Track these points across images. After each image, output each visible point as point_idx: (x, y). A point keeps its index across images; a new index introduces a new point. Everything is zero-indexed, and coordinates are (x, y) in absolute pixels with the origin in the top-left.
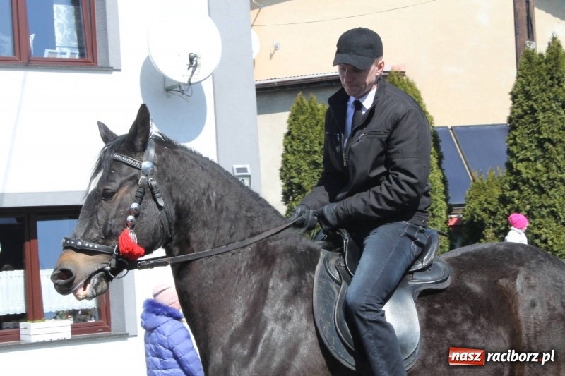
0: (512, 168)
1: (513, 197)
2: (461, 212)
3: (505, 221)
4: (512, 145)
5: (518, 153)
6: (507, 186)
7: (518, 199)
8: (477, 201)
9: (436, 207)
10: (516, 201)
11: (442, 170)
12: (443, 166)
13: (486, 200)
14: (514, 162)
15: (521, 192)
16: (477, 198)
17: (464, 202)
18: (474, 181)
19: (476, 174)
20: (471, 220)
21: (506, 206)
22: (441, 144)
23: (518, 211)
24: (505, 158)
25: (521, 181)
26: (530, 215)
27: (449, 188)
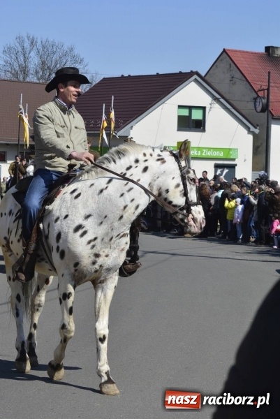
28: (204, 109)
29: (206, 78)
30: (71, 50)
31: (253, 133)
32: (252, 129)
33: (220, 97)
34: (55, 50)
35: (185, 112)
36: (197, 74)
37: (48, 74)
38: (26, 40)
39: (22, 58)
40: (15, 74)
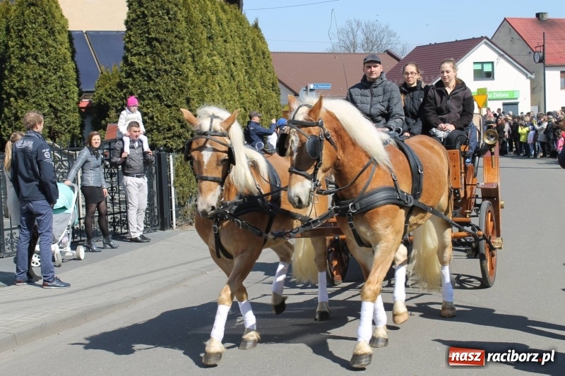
0: (128, 60)
1: (128, 83)
2: (91, 97)
3: (121, 102)
4: (127, 42)
5: (132, 48)
6: (123, 74)
7: (132, 85)
8: (103, 89)
9: (70, 91)
10: (130, 87)
11: (75, 62)
12: (76, 59)
13: (110, 88)
14: (129, 56)
15: (134, 79)
16: (104, 86)
17: (94, 90)
18: (102, 73)
19: (103, 68)
20: (99, 103)
21: (122, 91)
22: (74, 41)
23: (132, 94)
24: (123, 52)
25: (134, 71)
26: (140, 98)
27: (80, 76)
28: (492, 63)
29: (493, 40)
30: (387, 27)
31: (530, 78)
32: (529, 75)
33: (504, 53)
34: (375, 28)
35: (479, 67)
36: (487, 38)
37: (371, 46)
38: (354, 22)
39: (351, 36)
40: (348, 48)
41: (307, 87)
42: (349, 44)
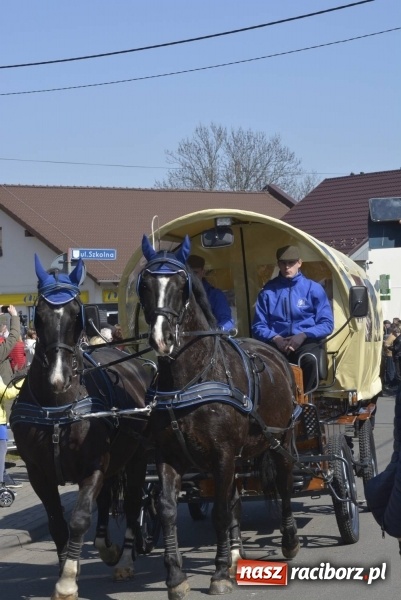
30: (276, 142)
34: (252, 143)
37: (245, 179)
38: (210, 131)
39: (206, 158)
40: (198, 182)
41: (66, 256)
42: (200, 173)
